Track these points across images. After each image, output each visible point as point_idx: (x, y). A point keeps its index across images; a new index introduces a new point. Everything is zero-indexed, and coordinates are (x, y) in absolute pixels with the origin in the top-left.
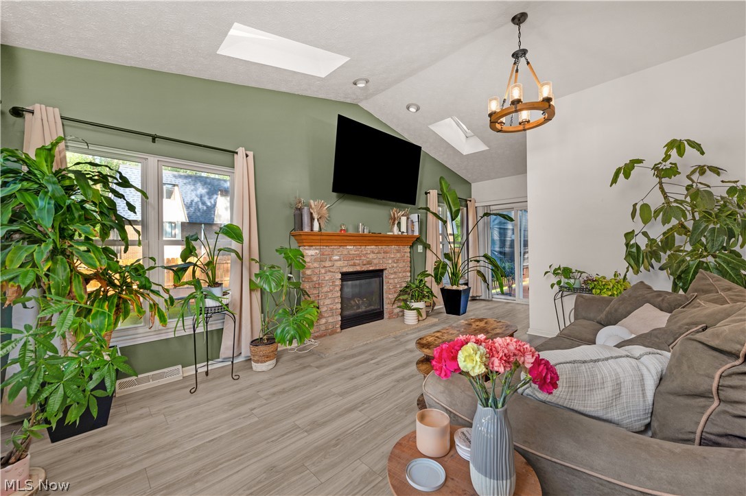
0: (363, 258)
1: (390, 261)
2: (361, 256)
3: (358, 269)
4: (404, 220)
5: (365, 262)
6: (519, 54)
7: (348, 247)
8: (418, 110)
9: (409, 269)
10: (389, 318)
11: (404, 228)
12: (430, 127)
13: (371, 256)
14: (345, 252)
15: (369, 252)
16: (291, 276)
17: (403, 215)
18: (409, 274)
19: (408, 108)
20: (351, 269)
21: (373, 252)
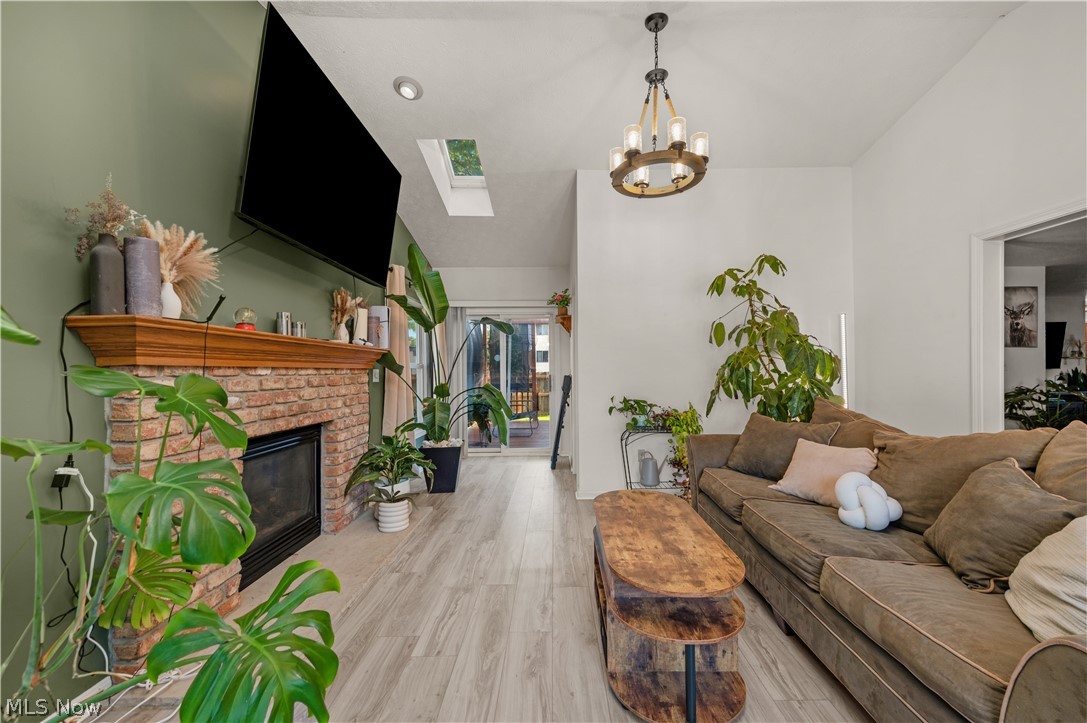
0: (292, 398)
1: (340, 403)
2: (287, 395)
3: (282, 425)
4: (362, 315)
5: (295, 408)
6: (656, 77)
7: (260, 372)
8: (418, 95)
9: (367, 417)
10: (336, 530)
11: (361, 332)
12: (418, 141)
13: (307, 393)
14: (254, 385)
15: (303, 383)
16: (73, 471)
17: (359, 305)
18: (367, 428)
19: (397, 86)
20: (266, 429)
21: (309, 384)
